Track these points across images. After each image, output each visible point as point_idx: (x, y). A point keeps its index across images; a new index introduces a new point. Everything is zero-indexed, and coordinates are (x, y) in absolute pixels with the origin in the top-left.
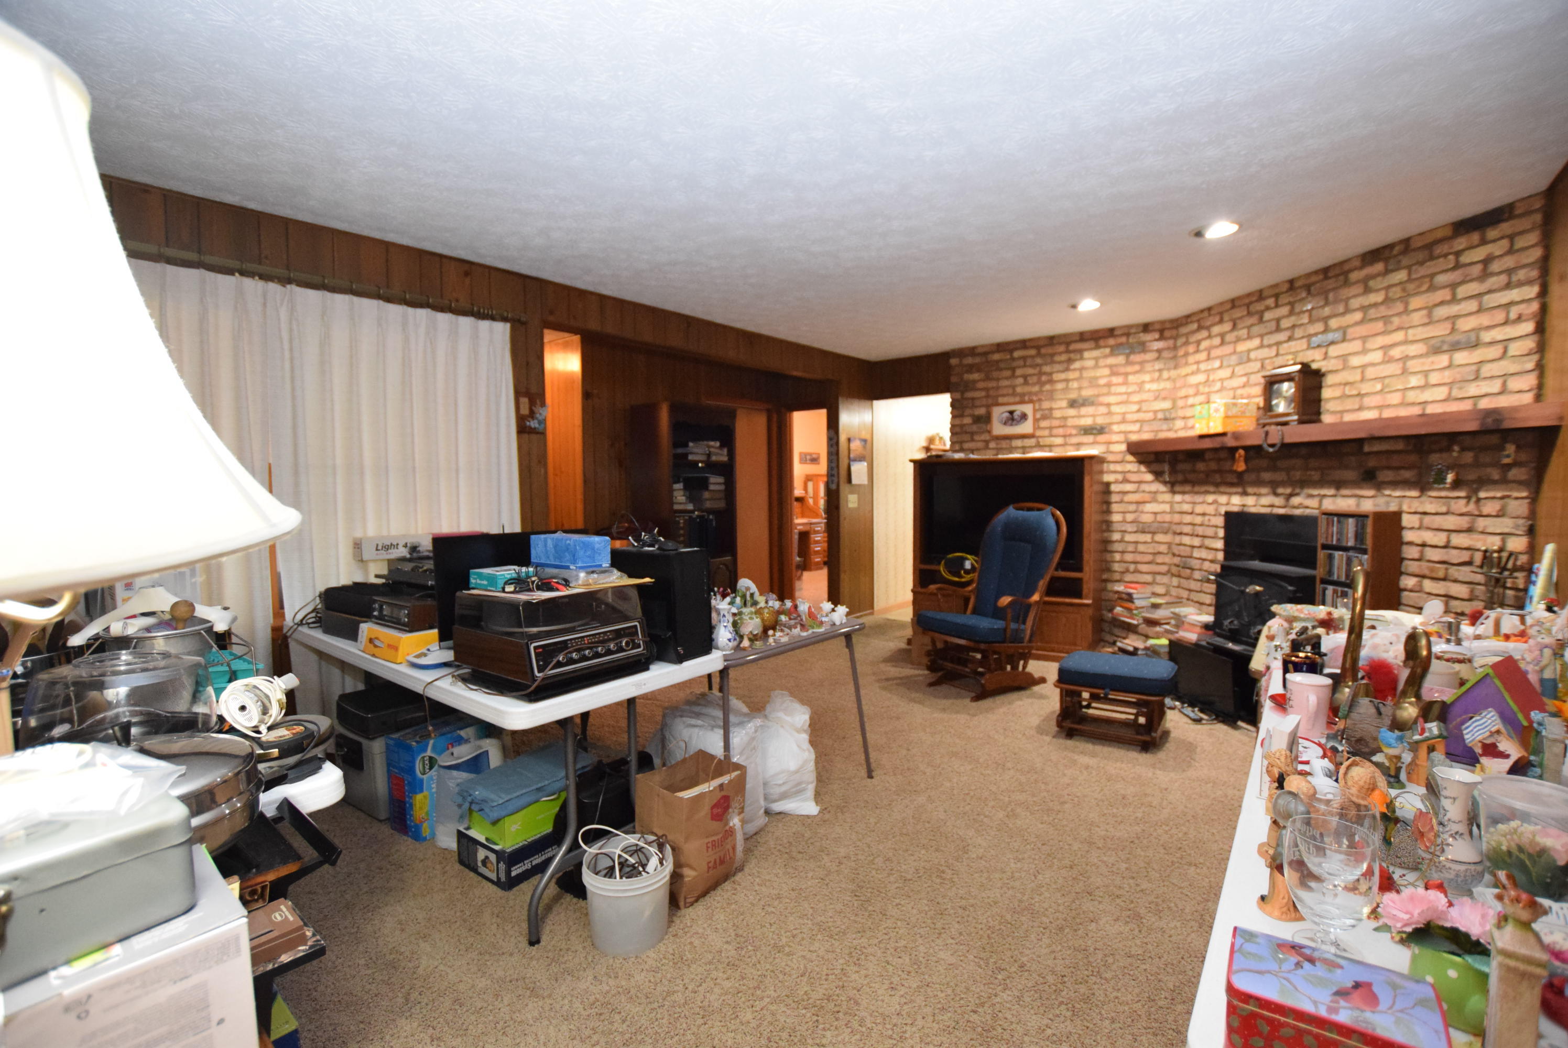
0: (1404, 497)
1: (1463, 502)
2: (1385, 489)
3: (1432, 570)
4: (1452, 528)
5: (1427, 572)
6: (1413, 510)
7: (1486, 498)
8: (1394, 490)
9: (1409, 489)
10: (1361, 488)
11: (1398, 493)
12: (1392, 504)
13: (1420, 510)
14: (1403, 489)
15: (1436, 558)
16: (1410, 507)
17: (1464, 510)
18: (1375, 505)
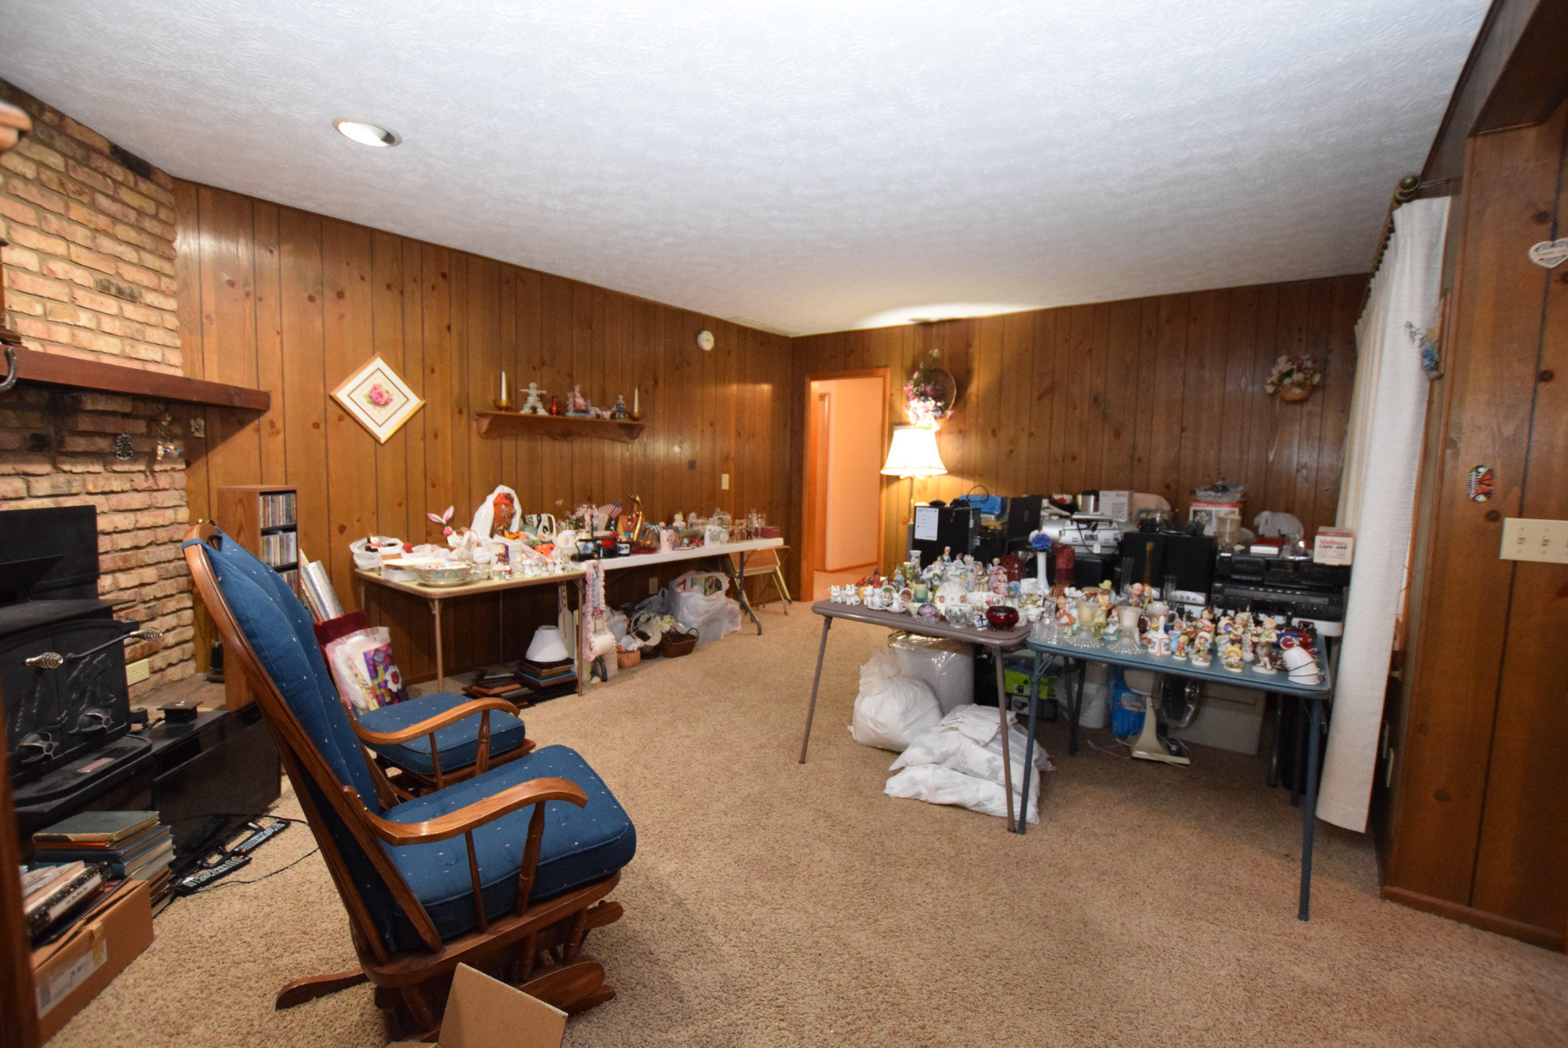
0: (89, 472)
1: (142, 476)
2: (63, 463)
3: (125, 560)
4: (138, 506)
5: (121, 564)
6: (99, 490)
7: (161, 471)
8: (74, 464)
9: (92, 463)
10: (30, 462)
11: (79, 469)
12: (75, 484)
13: (107, 489)
14: (85, 463)
15: (127, 545)
16: (95, 487)
17: (145, 485)
18: (53, 487)
